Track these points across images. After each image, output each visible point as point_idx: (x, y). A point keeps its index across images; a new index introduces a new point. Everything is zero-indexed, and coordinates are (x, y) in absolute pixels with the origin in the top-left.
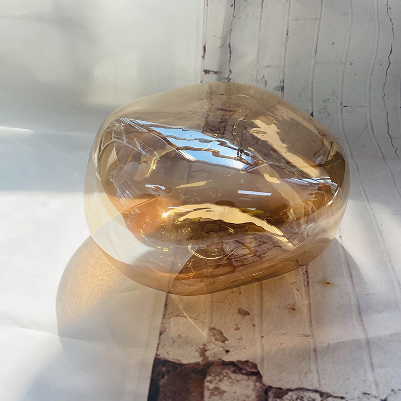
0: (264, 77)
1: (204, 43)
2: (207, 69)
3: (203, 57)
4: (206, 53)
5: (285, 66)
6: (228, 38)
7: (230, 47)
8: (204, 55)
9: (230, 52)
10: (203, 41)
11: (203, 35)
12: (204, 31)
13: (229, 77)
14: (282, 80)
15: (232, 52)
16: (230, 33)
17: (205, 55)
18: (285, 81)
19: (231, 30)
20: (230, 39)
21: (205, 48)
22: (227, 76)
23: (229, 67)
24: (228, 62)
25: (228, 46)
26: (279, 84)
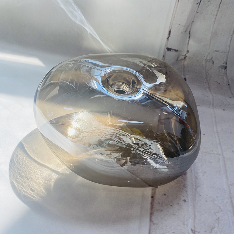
0: (212, 58)
1: (170, 29)
2: (170, 47)
3: (168, 39)
4: (171, 35)
5: (229, 52)
6: (190, 27)
7: (190, 33)
8: (168, 37)
9: (189, 37)
10: (170, 27)
11: (171, 23)
12: (171, 20)
13: (186, 55)
14: (225, 62)
15: (191, 37)
16: (192, 24)
17: (170, 37)
18: (227, 63)
19: (193, 21)
20: (191, 28)
21: (170, 32)
22: (184, 54)
23: (187, 48)
24: (186, 45)
25: (188, 33)
26: (223, 65)
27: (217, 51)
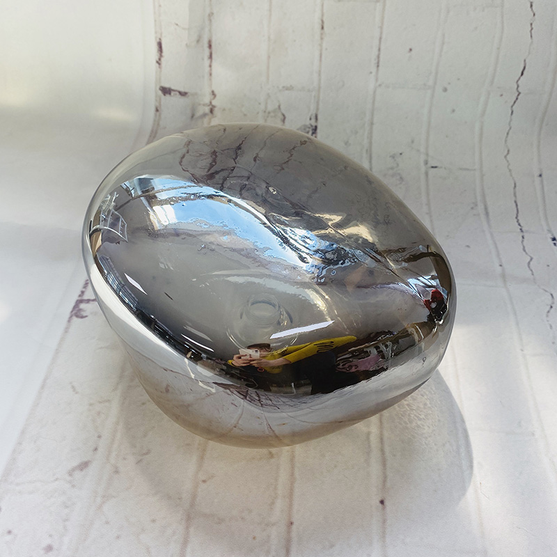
0: (279, 107)
1: (159, 36)
2: (166, 85)
3: (159, 62)
4: (163, 54)
5: (319, 88)
6: (207, 30)
7: (210, 46)
8: (160, 59)
9: (211, 57)
10: (156, 33)
11: (155, 21)
12: (155, 13)
13: (211, 103)
14: (314, 115)
15: (214, 56)
16: (210, 20)
17: (162, 59)
18: (319, 117)
19: (211, 15)
20: (210, 31)
21: (160, 45)
22: (207, 100)
23: (211, 85)
24: (207, 76)
25: (206, 45)
26: (308, 122)
27: (290, 88)
